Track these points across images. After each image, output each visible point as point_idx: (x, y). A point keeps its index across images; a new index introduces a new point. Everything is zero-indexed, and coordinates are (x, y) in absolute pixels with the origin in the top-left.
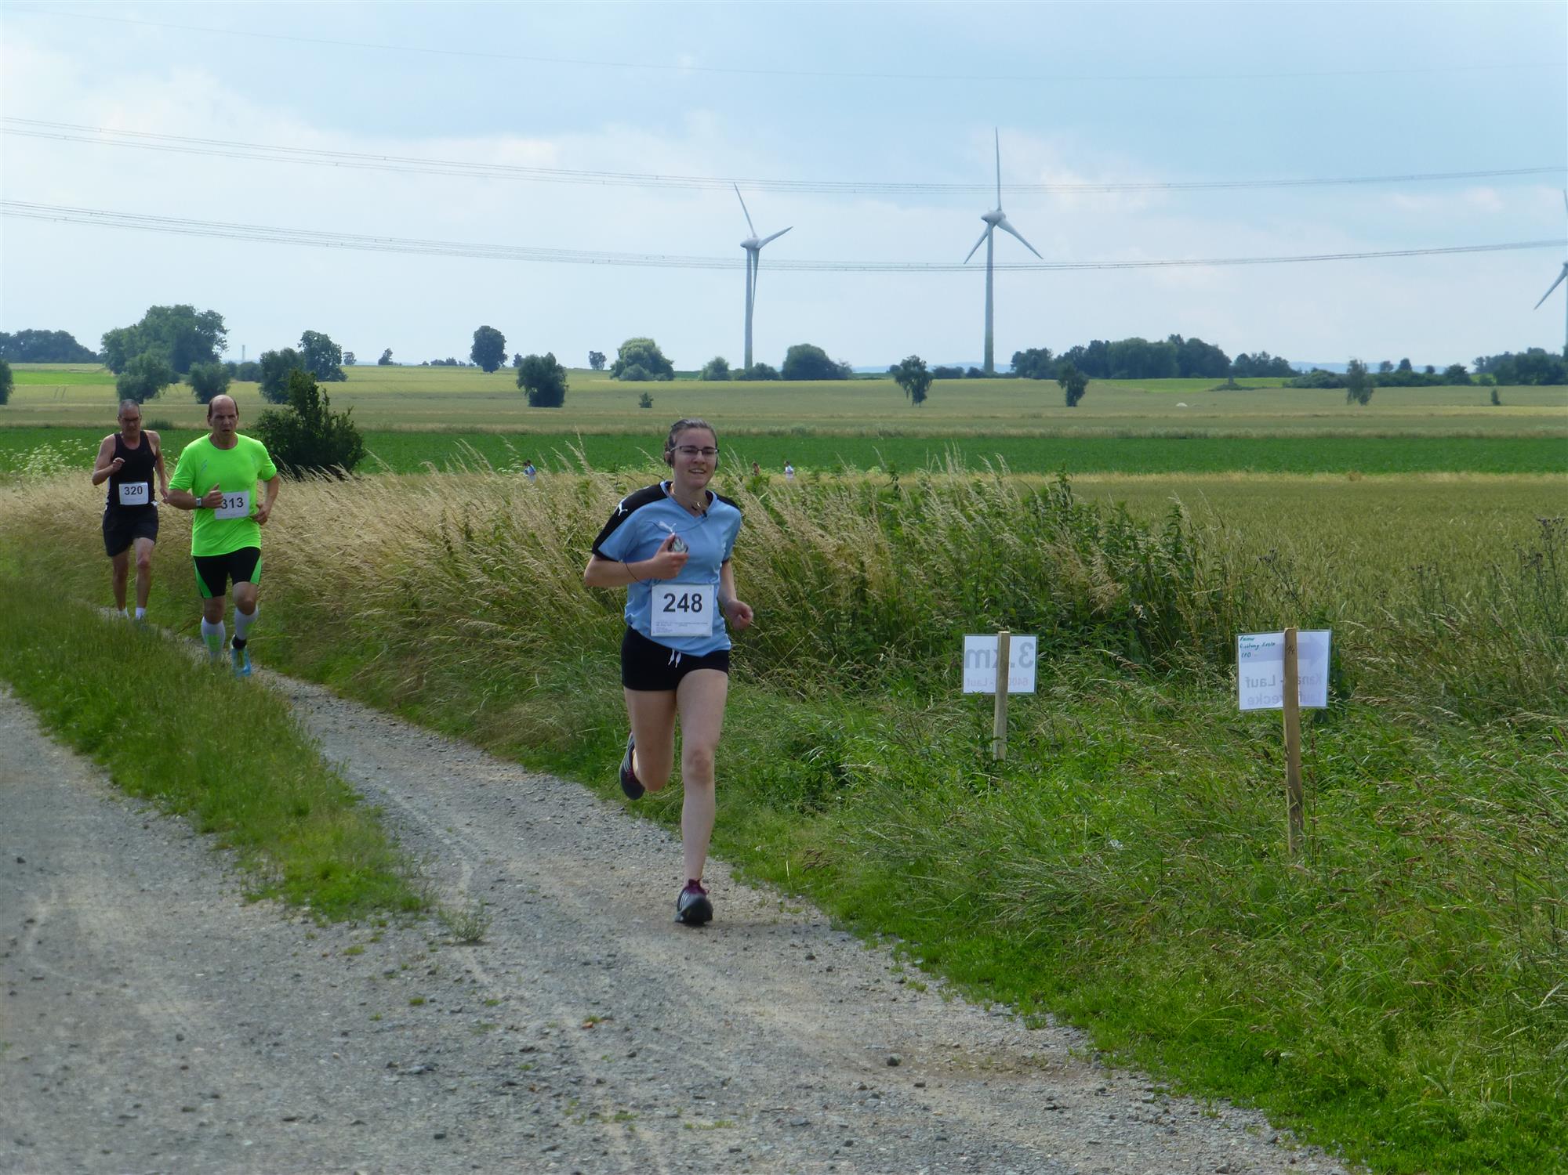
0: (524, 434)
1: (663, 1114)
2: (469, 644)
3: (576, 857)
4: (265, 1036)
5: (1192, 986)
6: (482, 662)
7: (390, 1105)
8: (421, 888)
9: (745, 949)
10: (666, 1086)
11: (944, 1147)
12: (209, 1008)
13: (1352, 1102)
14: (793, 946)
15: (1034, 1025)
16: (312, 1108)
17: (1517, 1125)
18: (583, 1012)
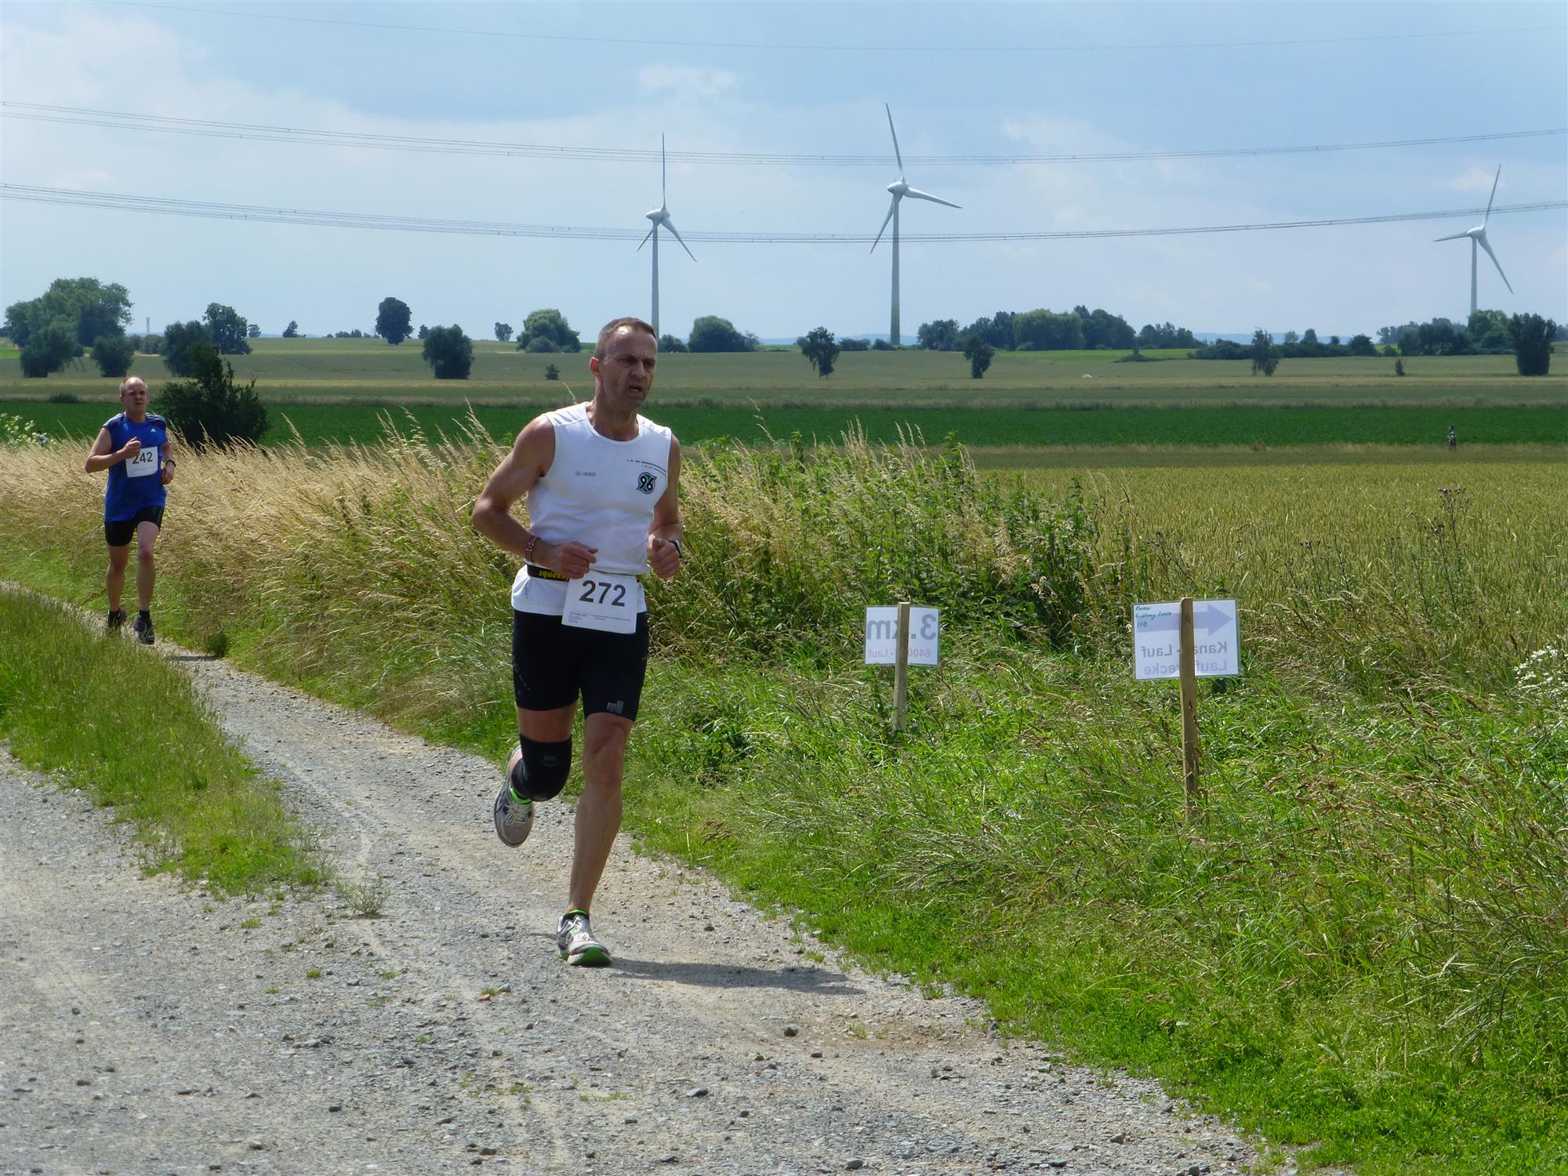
0: (429, 406)
1: (559, 1086)
2: (369, 616)
3: (476, 830)
4: (160, 1010)
5: (1089, 955)
6: (382, 636)
7: (284, 1078)
8: (318, 862)
9: (644, 921)
10: (562, 1058)
11: (839, 1118)
12: (105, 982)
13: (1246, 1071)
14: (692, 917)
15: (932, 995)
16: (207, 1081)
17: (1412, 1094)
18: (480, 984)
